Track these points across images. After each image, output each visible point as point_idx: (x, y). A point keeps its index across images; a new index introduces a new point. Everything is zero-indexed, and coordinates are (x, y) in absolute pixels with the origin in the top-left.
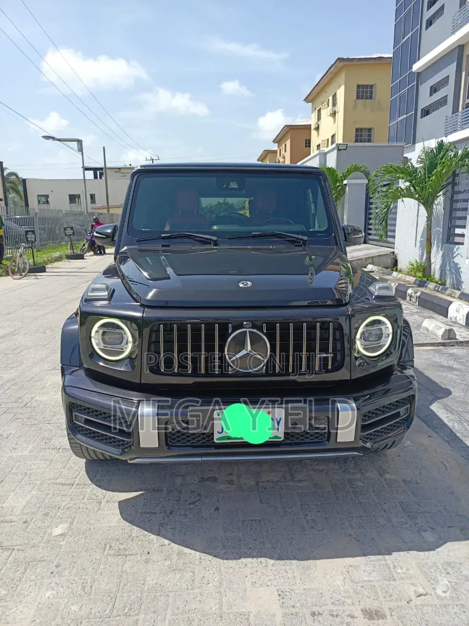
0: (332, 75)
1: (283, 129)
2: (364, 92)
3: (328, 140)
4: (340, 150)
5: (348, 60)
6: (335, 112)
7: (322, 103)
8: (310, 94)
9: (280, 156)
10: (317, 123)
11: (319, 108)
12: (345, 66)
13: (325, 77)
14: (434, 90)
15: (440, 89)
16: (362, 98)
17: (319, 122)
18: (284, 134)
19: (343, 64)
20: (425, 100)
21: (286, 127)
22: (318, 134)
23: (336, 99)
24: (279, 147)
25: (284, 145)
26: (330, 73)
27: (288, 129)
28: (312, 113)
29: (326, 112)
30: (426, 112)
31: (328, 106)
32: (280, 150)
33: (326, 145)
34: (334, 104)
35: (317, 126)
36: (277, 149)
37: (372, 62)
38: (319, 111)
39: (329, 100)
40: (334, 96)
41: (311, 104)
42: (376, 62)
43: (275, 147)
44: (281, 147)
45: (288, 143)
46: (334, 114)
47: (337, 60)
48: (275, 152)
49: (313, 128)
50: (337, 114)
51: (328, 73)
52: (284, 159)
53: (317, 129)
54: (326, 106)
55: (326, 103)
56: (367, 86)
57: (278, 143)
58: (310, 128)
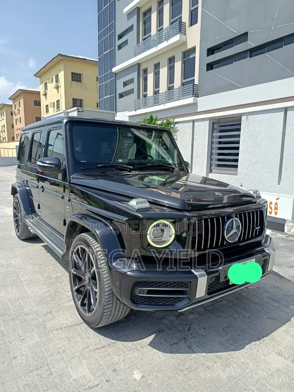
0: (55, 63)
1: (17, 92)
2: (76, 77)
3: (54, 103)
4: (79, 111)
5: (65, 56)
6: (58, 86)
7: (48, 80)
8: (38, 72)
9: (15, 109)
10: (44, 91)
11: (46, 82)
12: (63, 59)
13: (50, 64)
14: (125, 84)
15: (128, 85)
16: (75, 81)
17: (46, 91)
18: (17, 95)
19: (62, 58)
20: (121, 89)
21: (19, 91)
22: (46, 99)
23: (58, 79)
24: (13, 103)
25: (18, 102)
26: (53, 62)
27: (21, 92)
28: (41, 84)
29: (51, 86)
30: (121, 96)
31: (53, 82)
32: (15, 105)
33: (53, 106)
34: (57, 81)
35: (45, 93)
36: (12, 104)
37: (80, 60)
38: (46, 84)
39: (53, 78)
40: (57, 76)
41: (39, 78)
42: (82, 61)
43: (10, 103)
44: (16, 103)
45: (22, 101)
46: (57, 88)
47: (58, 55)
48: (11, 106)
49: (41, 94)
50: (59, 88)
51: (52, 62)
52: (19, 111)
53: (45, 95)
54: (51, 82)
55: (51, 80)
56: (77, 74)
57: (13, 100)
58: (40, 94)
